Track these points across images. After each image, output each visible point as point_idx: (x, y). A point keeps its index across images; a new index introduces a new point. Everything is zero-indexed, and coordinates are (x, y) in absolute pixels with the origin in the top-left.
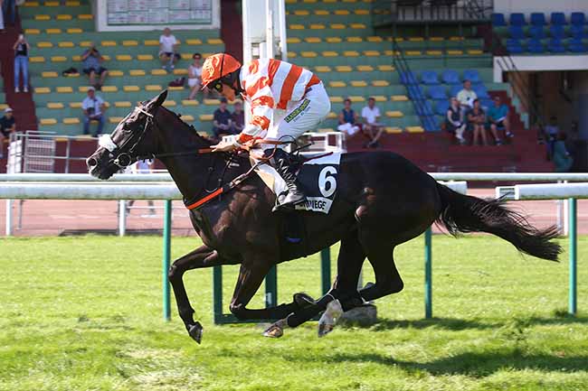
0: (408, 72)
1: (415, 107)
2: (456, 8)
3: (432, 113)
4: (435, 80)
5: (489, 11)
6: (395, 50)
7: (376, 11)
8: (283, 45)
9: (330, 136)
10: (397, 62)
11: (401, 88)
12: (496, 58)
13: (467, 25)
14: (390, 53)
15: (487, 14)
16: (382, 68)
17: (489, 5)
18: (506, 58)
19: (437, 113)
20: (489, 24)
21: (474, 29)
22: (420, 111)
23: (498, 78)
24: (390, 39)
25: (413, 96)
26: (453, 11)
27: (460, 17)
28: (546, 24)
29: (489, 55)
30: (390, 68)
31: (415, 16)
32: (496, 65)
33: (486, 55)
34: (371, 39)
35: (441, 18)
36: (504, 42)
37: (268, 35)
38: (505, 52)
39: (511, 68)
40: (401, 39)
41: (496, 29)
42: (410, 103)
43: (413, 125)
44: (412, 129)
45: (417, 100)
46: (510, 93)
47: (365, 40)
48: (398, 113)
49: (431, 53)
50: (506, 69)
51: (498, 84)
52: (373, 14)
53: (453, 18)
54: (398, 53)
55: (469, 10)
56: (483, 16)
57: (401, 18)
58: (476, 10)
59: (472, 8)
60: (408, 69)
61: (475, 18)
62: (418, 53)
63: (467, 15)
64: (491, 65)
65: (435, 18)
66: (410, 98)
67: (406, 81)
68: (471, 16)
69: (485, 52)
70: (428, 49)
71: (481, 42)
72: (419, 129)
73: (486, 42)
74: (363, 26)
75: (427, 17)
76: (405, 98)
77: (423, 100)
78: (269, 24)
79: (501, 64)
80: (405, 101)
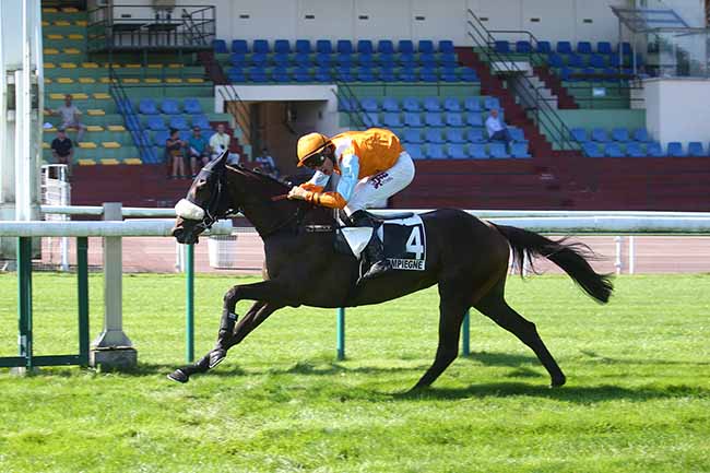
0: (125, 101)
1: (133, 138)
2: (176, 34)
3: (151, 144)
4: (153, 110)
5: (210, 37)
6: (111, 78)
7: (92, 36)
8: (39, 72)
9: (51, 168)
10: (114, 90)
11: (119, 117)
12: (217, 87)
13: (187, 51)
14: (106, 80)
15: (208, 40)
16: (98, 96)
17: (211, 31)
18: (228, 87)
19: (156, 145)
20: (211, 51)
21: (194, 56)
22: (138, 142)
23: (219, 108)
24: (107, 66)
25: (130, 126)
26: (172, 37)
27: (180, 44)
28: (269, 52)
29: (211, 83)
30: (106, 96)
31: (132, 42)
32: (217, 94)
33: (206, 84)
34: (86, 66)
35: (160, 43)
36: (226, 69)
37: (24, 62)
38: (227, 81)
39: (234, 98)
40: (117, 66)
41: (218, 56)
42: (127, 134)
43: (130, 157)
44: (129, 161)
45: (135, 130)
46: (233, 125)
47: (79, 65)
48: (115, 144)
49: (148, 80)
50: (228, 99)
51: (220, 114)
52: (89, 39)
53: (172, 44)
54: (115, 81)
55: (188, 36)
56: (205, 43)
57: (117, 44)
58: (197, 36)
59: (192, 34)
60: (126, 97)
61: (195, 44)
62: (136, 81)
63: (187, 42)
64: (213, 95)
65: (154, 44)
66: (127, 128)
67: (123, 111)
68: (191, 42)
69: (206, 80)
70: (146, 77)
71: (202, 70)
72: (138, 161)
73: (207, 71)
74: (78, 52)
75: (145, 44)
76: (122, 128)
77: (142, 131)
78: (26, 51)
79: (223, 93)
80: (122, 132)
